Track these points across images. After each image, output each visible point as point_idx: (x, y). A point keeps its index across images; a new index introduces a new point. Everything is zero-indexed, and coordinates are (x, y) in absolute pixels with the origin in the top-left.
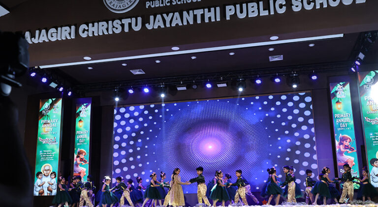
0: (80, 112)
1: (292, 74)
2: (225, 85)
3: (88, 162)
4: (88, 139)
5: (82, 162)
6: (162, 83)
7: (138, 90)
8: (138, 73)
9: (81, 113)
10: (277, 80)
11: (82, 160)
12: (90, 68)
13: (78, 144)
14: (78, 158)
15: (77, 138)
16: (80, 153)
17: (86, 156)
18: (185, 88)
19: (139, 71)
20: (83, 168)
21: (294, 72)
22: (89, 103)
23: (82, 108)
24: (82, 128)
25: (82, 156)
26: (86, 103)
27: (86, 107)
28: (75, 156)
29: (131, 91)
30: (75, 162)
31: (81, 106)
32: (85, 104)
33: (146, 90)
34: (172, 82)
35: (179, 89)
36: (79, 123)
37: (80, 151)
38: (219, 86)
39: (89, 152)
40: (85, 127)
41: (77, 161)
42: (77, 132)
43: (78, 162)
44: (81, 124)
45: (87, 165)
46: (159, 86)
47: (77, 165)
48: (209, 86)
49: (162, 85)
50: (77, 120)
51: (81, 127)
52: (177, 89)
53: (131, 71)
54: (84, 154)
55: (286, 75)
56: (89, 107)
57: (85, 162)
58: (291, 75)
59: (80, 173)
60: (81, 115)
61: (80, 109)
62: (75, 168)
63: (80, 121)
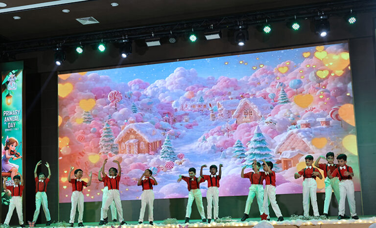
0: (8, 82)
1: (317, 16)
2: (217, 36)
3: (21, 156)
4: (20, 122)
5: (13, 156)
6: (125, 36)
7: (91, 47)
8: (88, 22)
9: (9, 84)
10: (296, 26)
11: (12, 153)
12: (16, 18)
13: (6, 130)
14: (7, 151)
15: (5, 121)
16: (9, 143)
17: (19, 147)
18: (158, 43)
19: (89, 20)
20: (14, 165)
21: (321, 12)
22: (19, 69)
23: (10, 77)
24: (11, 107)
25: (12, 148)
26: (15, 70)
27: (16, 76)
28: (3, 147)
29: (79, 50)
30: (2, 156)
31: (8, 74)
32: (14, 72)
33: (102, 48)
34: (139, 34)
35: (149, 44)
36: (6, 98)
37: (10, 140)
38: (208, 37)
39: (21, 140)
40: (15, 105)
41: (5, 156)
42: (4, 113)
43: (8, 156)
44: (9, 100)
45: (20, 160)
46: (121, 41)
47: (6, 160)
48: (193, 38)
49: (125, 39)
50: (4, 95)
51: (8, 104)
52: (146, 45)
53: (77, 20)
54: (15, 144)
55: (308, 17)
56: (20, 76)
57: (17, 155)
58: (316, 18)
59: (10, 172)
60: (9, 87)
61: (7, 78)
62: (4, 165)
63: (8, 96)
